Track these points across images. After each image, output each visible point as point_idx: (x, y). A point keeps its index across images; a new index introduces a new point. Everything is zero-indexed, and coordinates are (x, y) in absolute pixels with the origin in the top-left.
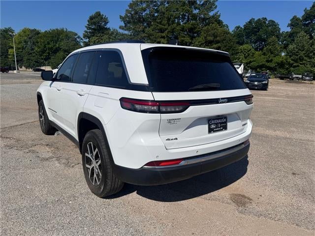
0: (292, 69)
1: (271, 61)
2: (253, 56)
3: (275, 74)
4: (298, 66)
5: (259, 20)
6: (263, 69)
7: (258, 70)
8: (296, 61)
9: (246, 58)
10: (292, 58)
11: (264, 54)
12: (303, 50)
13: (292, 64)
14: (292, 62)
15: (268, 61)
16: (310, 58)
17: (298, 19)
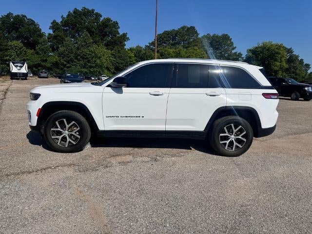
0: (66, 69)
1: (46, 60)
2: (26, 54)
3: (51, 74)
4: (71, 67)
5: (18, 16)
6: (39, 68)
7: (34, 69)
8: (68, 62)
9: (18, 55)
10: (64, 59)
11: (37, 53)
12: (72, 53)
13: (66, 65)
14: (65, 63)
15: (43, 61)
16: (79, 60)
17: (57, 24)
